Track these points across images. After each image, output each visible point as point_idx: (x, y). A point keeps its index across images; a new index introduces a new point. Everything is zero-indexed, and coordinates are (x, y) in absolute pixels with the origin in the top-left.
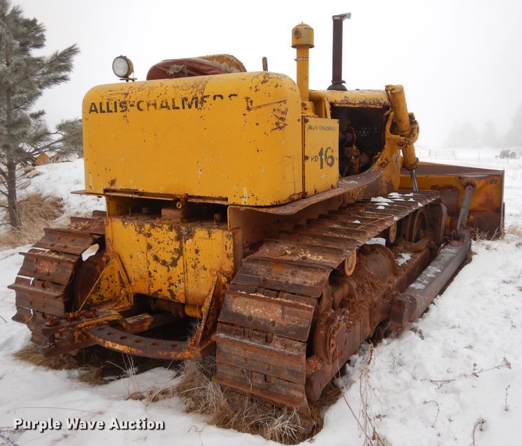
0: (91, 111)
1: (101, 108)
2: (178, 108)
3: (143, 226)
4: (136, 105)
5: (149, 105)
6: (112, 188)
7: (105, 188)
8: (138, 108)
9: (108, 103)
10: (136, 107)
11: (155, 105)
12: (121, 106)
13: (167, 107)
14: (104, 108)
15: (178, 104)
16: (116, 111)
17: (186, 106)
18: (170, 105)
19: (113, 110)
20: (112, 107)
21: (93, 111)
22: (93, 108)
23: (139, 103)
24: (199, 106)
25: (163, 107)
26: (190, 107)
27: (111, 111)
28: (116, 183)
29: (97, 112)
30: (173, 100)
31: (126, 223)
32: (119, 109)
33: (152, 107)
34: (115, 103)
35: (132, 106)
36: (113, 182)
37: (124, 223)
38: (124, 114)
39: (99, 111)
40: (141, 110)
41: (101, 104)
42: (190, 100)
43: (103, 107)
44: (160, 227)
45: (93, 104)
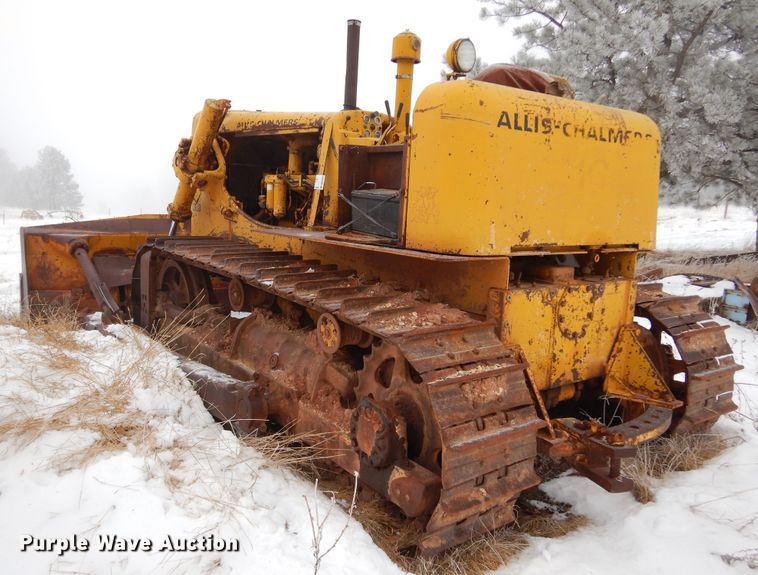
0: (500, 123)
1: (516, 122)
2: (604, 140)
3: (556, 292)
4: (561, 126)
5: (576, 130)
6: (524, 244)
7: (513, 245)
8: (565, 131)
9: (526, 117)
10: (561, 130)
11: (582, 131)
12: (544, 125)
13: (594, 136)
14: (521, 123)
15: (606, 135)
16: (536, 131)
17: (612, 140)
18: (598, 135)
19: (533, 129)
20: (531, 124)
21: (504, 124)
22: (504, 120)
23: (565, 125)
24: (623, 141)
25: (591, 136)
26: (615, 141)
27: (530, 130)
28: (530, 236)
29: (510, 128)
30: (601, 129)
31: (531, 295)
32: (541, 128)
33: (579, 134)
34: (536, 118)
35: (557, 127)
36: (525, 236)
37: (528, 294)
38: (546, 136)
39: (513, 126)
40: (567, 134)
41: (516, 115)
42: (616, 132)
43: (519, 120)
44: (576, 290)
45: (505, 113)
